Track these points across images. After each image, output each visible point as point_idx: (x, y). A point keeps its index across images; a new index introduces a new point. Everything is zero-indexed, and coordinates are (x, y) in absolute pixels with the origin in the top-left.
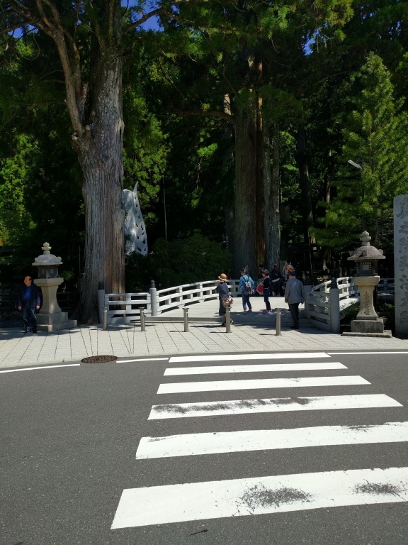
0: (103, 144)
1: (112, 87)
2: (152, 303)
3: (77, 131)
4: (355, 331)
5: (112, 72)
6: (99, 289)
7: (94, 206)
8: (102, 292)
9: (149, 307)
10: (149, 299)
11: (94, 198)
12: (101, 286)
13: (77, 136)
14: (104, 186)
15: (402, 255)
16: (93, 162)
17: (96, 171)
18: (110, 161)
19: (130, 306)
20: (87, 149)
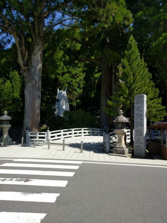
0: (32, 74)
1: (37, 52)
2: (47, 137)
3: (22, 69)
4: (114, 153)
5: (38, 47)
6: (27, 130)
7: (28, 97)
8: (28, 131)
9: (46, 138)
10: (46, 134)
11: (28, 94)
12: (27, 129)
13: (22, 71)
14: (32, 90)
15: (137, 121)
16: (28, 81)
17: (29, 84)
18: (34, 80)
19: (38, 138)
20: (26, 76)
